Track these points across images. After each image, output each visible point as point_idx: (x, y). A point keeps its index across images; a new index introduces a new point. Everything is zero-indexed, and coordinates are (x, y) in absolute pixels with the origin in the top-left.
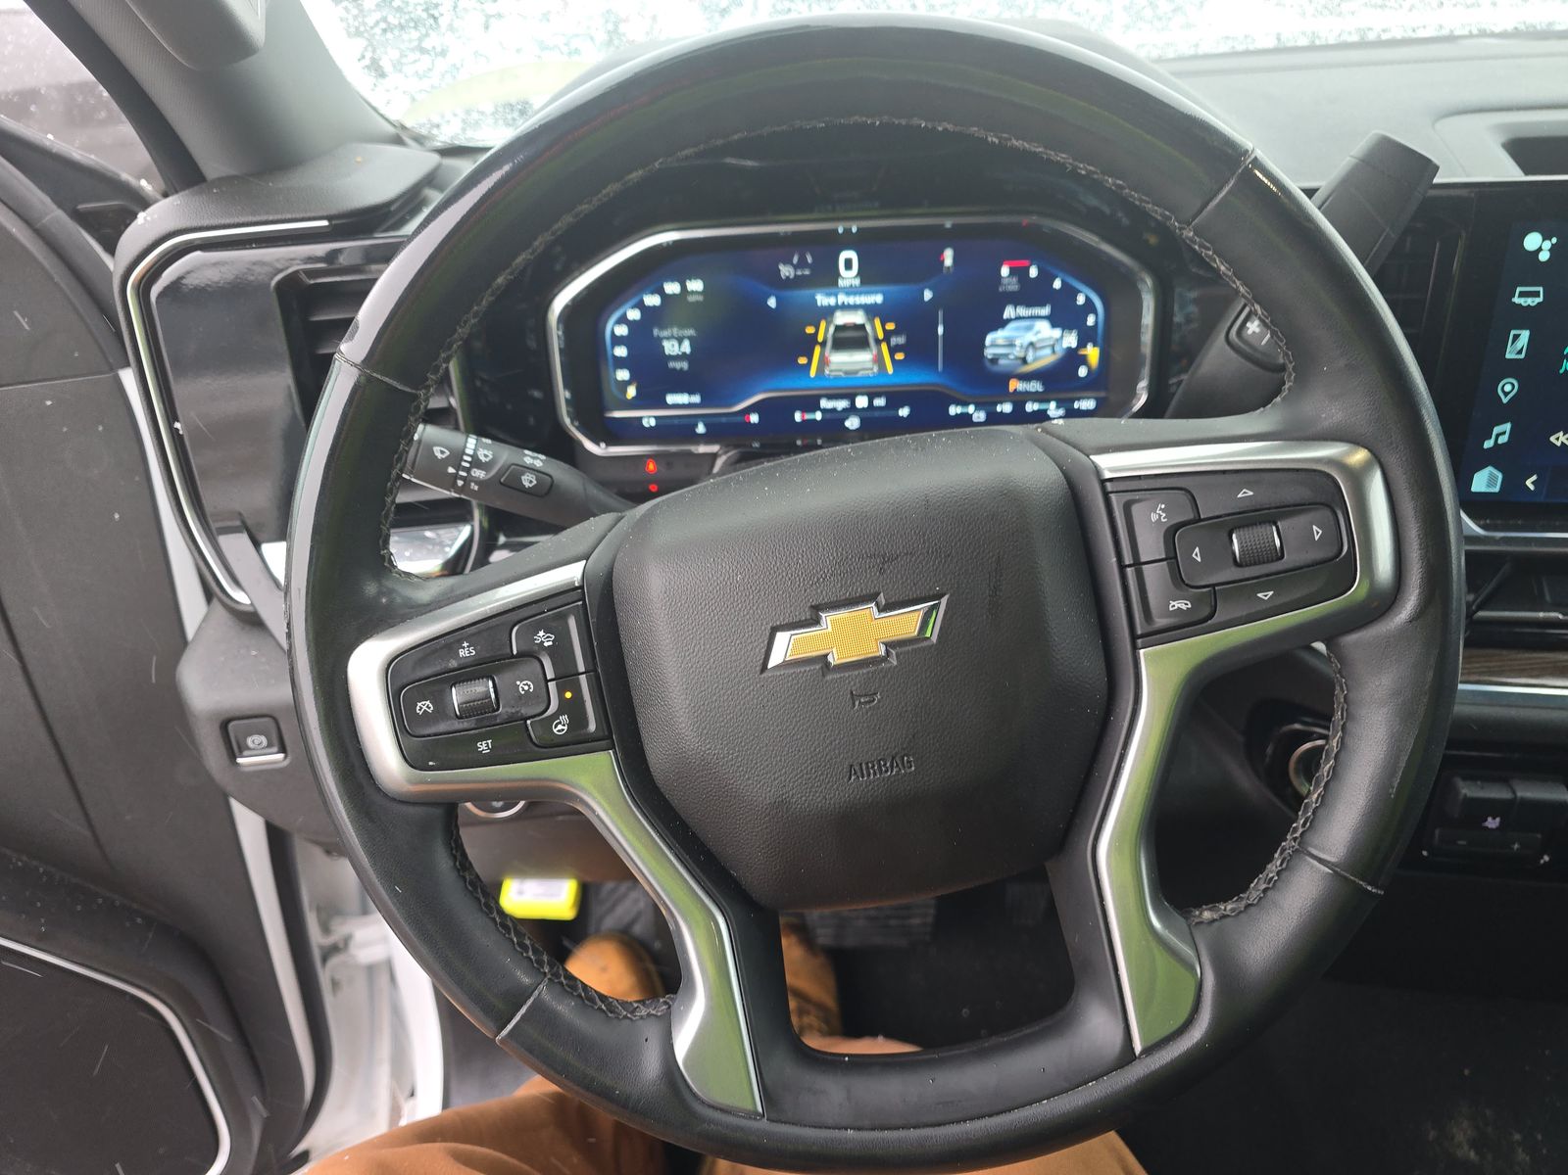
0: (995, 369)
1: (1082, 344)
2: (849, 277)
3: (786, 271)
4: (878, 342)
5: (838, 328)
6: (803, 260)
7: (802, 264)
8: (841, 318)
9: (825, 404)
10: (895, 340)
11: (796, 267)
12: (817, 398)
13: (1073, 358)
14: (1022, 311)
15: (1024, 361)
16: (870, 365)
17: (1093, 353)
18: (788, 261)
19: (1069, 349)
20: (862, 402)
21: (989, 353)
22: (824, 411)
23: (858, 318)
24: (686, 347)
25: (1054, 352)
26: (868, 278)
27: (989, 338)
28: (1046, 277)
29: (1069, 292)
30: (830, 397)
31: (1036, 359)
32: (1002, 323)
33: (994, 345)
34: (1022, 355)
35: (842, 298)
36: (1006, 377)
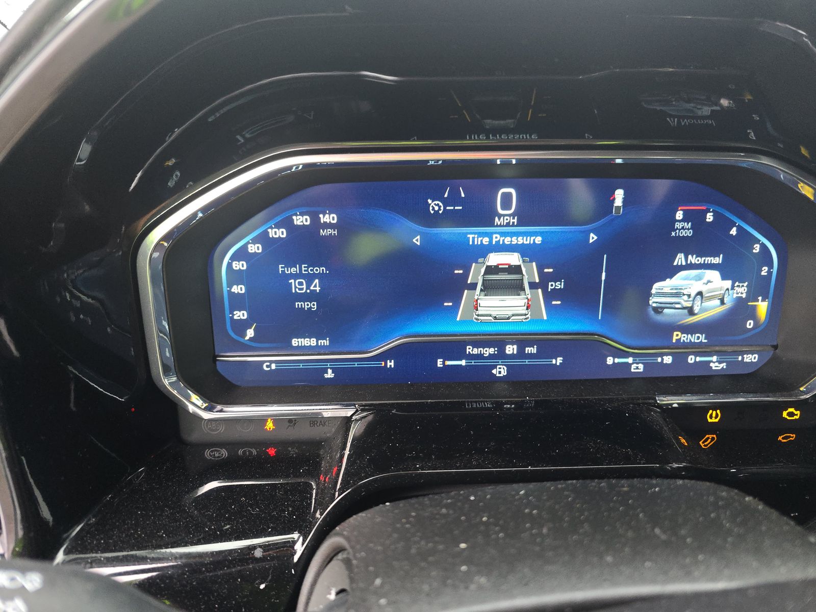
0: (658, 318)
1: (753, 295)
2: (506, 215)
3: (435, 205)
4: (533, 286)
5: (490, 270)
6: (455, 193)
7: (454, 199)
8: (494, 259)
9: (469, 349)
10: (551, 286)
11: (446, 203)
12: (464, 344)
13: (742, 309)
14: (693, 259)
15: (691, 311)
16: (523, 310)
17: (762, 307)
18: (438, 197)
19: (739, 299)
20: (511, 349)
21: (654, 301)
22: (471, 357)
23: (514, 259)
24: (316, 286)
25: (722, 303)
26: (525, 218)
27: (657, 287)
28: (722, 223)
29: (745, 239)
30: (476, 344)
31: (703, 310)
32: (673, 271)
33: (660, 294)
34: (689, 304)
35: (496, 238)
36: (670, 328)
